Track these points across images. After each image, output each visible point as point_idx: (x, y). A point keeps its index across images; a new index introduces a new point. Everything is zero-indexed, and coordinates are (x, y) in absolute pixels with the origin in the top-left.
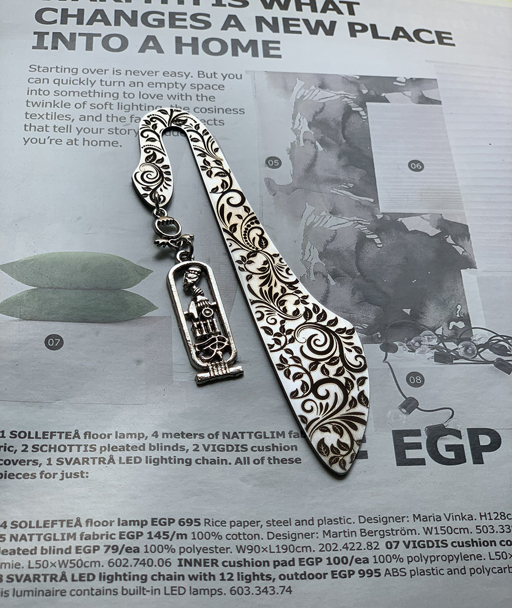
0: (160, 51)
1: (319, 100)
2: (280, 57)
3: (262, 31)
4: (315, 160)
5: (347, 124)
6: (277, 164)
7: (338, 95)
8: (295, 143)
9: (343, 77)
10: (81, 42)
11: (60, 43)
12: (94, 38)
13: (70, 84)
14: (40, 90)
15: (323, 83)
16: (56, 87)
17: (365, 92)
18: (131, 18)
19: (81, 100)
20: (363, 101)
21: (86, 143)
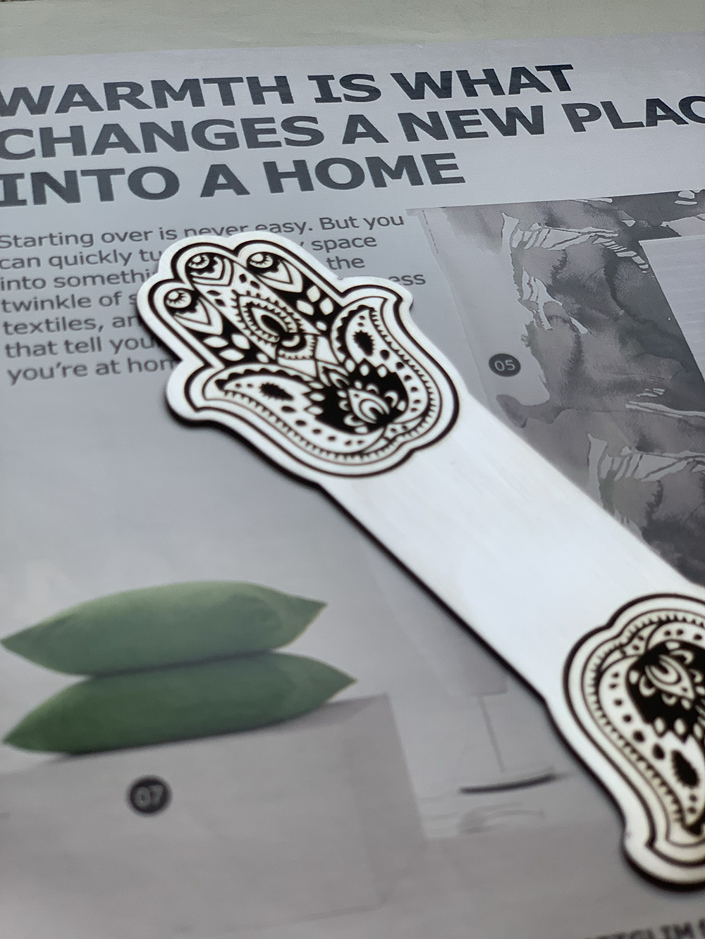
0: (241, 190)
1: (553, 246)
2: (461, 180)
3: (416, 139)
4: (580, 351)
5: (616, 282)
6: (512, 367)
7: (585, 233)
8: (533, 325)
9: (585, 204)
10: (88, 186)
11: (48, 191)
12: (112, 177)
13: (82, 263)
14: (25, 280)
15: (552, 216)
16: (56, 272)
17: (631, 223)
18: (173, 135)
19: (109, 289)
20: (633, 239)
21: (135, 367)
